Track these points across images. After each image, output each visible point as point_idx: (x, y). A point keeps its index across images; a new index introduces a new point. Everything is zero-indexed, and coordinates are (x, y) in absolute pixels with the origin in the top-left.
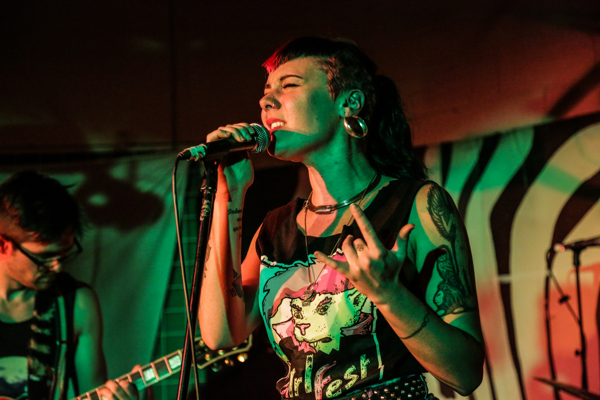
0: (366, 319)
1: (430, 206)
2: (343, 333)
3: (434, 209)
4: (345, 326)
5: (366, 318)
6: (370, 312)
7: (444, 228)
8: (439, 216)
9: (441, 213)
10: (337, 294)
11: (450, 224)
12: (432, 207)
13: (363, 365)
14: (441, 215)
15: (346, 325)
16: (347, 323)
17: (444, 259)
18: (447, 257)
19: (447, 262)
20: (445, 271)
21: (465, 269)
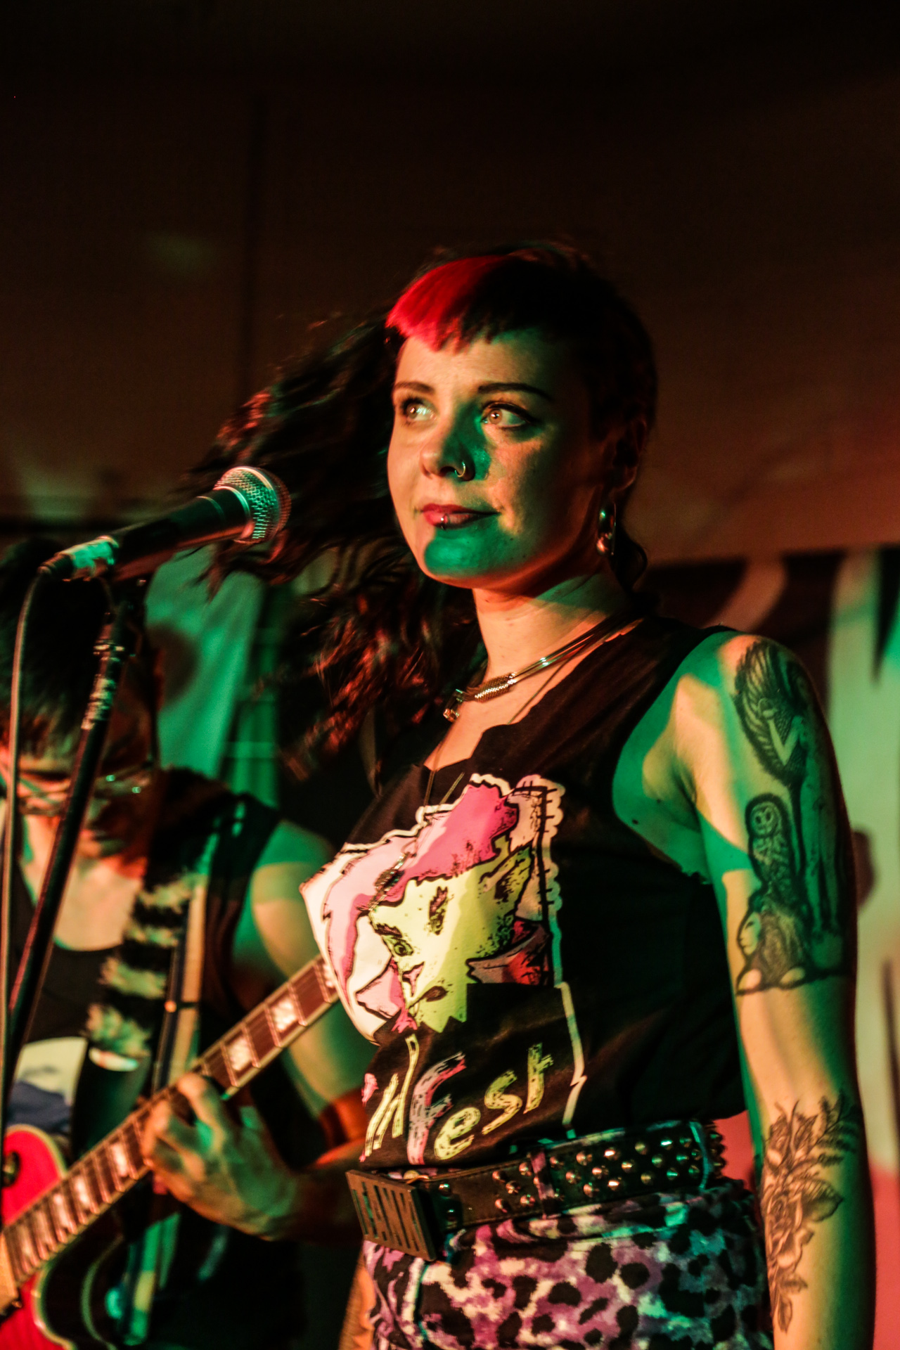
0: (528, 937)
1: (740, 693)
2: (473, 973)
3: (749, 701)
4: (477, 956)
5: (528, 932)
6: (540, 918)
7: (774, 750)
8: (763, 719)
9: (768, 713)
10: (457, 875)
11: (791, 741)
12: (744, 694)
13: (535, 1070)
14: (770, 718)
15: (478, 952)
16: (481, 947)
17: (769, 830)
18: (777, 825)
19: (775, 838)
20: (767, 861)
21: (825, 859)
